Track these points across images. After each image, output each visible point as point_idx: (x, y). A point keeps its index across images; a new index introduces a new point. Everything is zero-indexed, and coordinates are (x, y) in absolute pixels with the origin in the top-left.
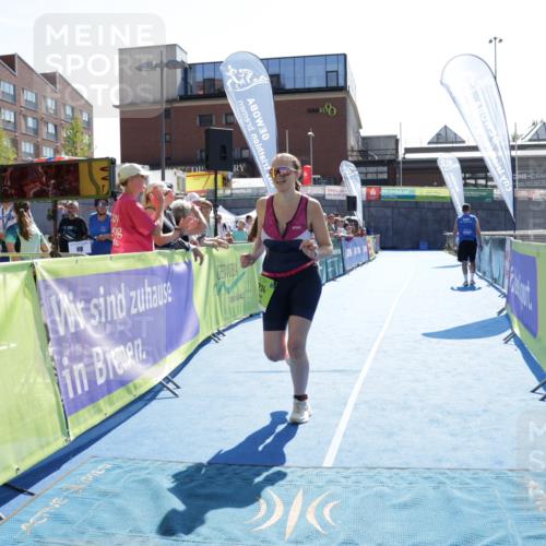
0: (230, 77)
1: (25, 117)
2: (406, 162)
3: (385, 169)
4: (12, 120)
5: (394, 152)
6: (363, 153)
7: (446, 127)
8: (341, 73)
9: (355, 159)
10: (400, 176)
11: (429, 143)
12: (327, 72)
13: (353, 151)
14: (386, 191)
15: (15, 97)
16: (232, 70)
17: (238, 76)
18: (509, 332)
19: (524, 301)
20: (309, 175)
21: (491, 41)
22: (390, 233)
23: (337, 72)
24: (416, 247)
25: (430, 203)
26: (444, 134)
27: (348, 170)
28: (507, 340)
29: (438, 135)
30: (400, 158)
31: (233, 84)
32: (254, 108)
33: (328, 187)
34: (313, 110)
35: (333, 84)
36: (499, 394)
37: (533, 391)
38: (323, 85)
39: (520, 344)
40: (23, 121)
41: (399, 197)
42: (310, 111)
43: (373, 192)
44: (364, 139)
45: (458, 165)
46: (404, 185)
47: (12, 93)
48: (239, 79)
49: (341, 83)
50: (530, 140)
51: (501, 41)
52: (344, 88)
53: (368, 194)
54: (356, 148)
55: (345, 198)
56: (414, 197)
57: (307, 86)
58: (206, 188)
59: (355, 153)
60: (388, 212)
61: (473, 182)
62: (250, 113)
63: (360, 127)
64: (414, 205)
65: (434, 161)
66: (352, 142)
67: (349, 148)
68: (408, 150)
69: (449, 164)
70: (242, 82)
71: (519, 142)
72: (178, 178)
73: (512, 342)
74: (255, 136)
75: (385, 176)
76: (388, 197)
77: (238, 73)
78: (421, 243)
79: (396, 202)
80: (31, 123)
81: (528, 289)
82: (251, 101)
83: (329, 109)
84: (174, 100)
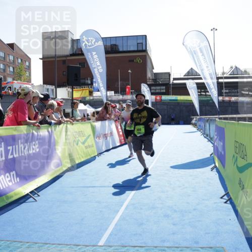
0: (84, 42)
2: (174, 84)
3: (164, 87)
5: (168, 80)
6: (155, 80)
7: (192, 68)
8: (144, 44)
9: (150, 83)
10: (171, 91)
11: (184, 76)
12: (138, 43)
13: (149, 79)
14: (164, 97)
16: (85, 38)
17: (88, 41)
18: (213, 165)
19: (220, 149)
20: (129, 90)
21: (212, 30)
22: (166, 117)
23: (142, 43)
24: (178, 123)
25: (184, 103)
27: (144, 88)
28: (212, 169)
29: (188, 72)
30: (171, 83)
31: (86, 45)
32: (96, 57)
34: (131, 60)
35: (140, 49)
36: (203, 200)
37: (222, 198)
38: (136, 49)
39: (218, 171)
41: (170, 100)
43: (158, 98)
44: (155, 74)
45: (195, 85)
46: (173, 95)
48: (88, 42)
49: (144, 48)
50: (230, 75)
51: (216, 30)
52: (145, 51)
53: (156, 99)
54: (151, 78)
56: (177, 100)
57: (128, 50)
58: (81, 96)
59: (151, 80)
60: (165, 107)
61: (204, 94)
62: (94, 59)
63: (153, 68)
64: (177, 103)
65: (185, 84)
66: (149, 75)
68: (175, 79)
69: (191, 85)
70: (90, 44)
71: (225, 76)
72: (68, 92)
73: (215, 170)
74: (96, 70)
75: (164, 91)
76: (165, 100)
77: (88, 40)
78: (180, 121)
79: (169, 103)
80: (2, 66)
81: (222, 144)
82: (94, 53)
83: (138, 60)
84: (68, 56)
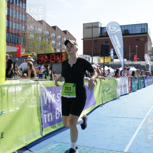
0: (109, 29)
1: (58, 42)
4: (55, 43)
8: (146, 29)
9: (150, 53)
12: (142, 29)
15: (56, 37)
16: (110, 27)
17: (112, 29)
20: (136, 58)
23: (145, 28)
27: (147, 57)
31: (110, 31)
32: (116, 38)
33: (141, 62)
34: (138, 39)
35: (143, 32)
38: (141, 32)
40: (57, 44)
47: (55, 36)
48: (112, 30)
49: (146, 32)
52: (147, 33)
55: (145, 65)
57: (136, 33)
58: (106, 62)
59: (150, 52)
62: (115, 40)
63: (152, 44)
66: (149, 49)
67: (148, 50)
72: (98, 59)
74: (116, 46)
80: (59, 44)
82: (116, 36)
83: (142, 39)
84: (98, 37)
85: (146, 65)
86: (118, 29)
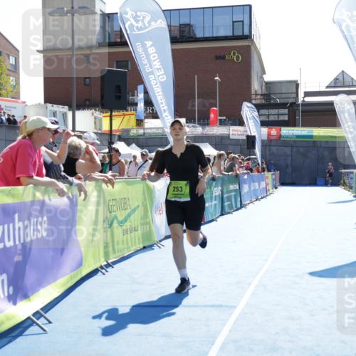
0: (128, 20)
2: (305, 104)
3: (286, 111)
5: (295, 95)
6: (266, 96)
7: (343, 71)
8: (246, 22)
9: (258, 102)
10: (299, 118)
11: (327, 87)
12: (233, 22)
13: (256, 94)
14: (286, 131)
16: (130, 13)
17: (136, 18)
20: (216, 117)
22: (289, 170)
23: (243, 21)
24: (313, 183)
26: (341, 78)
27: (248, 111)
29: (336, 79)
30: (300, 101)
31: (132, 25)
32: (151, 50)
33: (233, 128)
34: (220, 57)
35: (238, 33)
38: (230, 34)
41: (298, 137)
42: (218, 58)
43: (274, 132)
44: (267, 83)
46: (304, 125)
48: (137, 21)
49: (246, 32)
52: (248, 37)
53: (269, 134)
54: (259, 92)
55: (245, 138)
56: (311, 137)
57: (215, 35)
58: (120, 128)
59: (259, 97)
60: (288, 150)
62: (148, 55)
63: (264, 72)
64: (312, 144)
65: (331, 104)
66: (256, 86)
67: (253, 92)
68: (307, 94)
69: (344, 105)
70: (140, 24)
72: (95, 118)
74: (152, 77)
75: (286, 118)
76: (287, 137)
77: (137, 16)
78: (318, 179)
79: (295, 142)
82: (149, 43)
83: (234, 56)
85: (248, 137)
86: (156, 21)
